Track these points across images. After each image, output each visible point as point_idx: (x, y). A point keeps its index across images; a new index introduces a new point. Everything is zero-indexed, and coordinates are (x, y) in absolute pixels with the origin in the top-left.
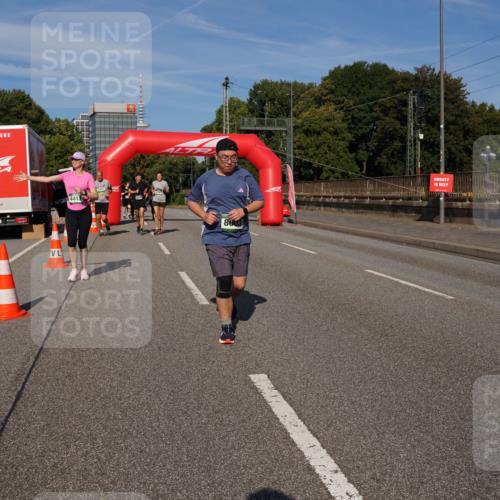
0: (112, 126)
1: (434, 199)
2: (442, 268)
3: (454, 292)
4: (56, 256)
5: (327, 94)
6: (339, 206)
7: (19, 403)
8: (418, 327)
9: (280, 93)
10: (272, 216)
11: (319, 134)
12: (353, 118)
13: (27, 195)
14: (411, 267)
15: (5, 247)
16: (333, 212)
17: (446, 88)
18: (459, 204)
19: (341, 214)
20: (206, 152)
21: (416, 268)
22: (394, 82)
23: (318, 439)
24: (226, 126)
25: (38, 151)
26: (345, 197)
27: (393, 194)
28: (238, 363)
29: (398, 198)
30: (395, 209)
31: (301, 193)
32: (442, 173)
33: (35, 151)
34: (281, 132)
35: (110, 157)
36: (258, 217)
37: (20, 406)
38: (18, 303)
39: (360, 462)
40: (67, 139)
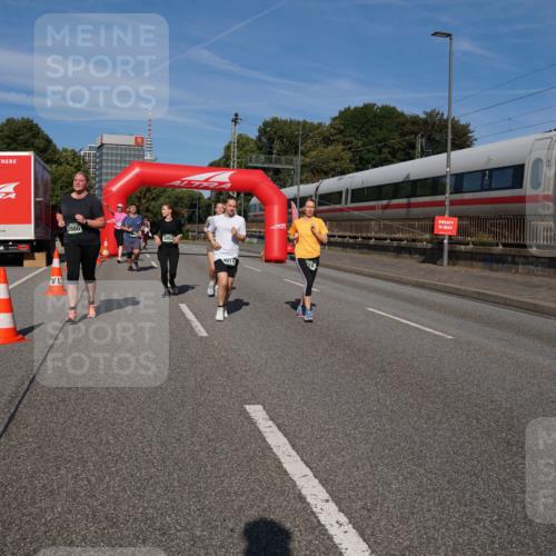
0: (119, 158)
1: (437, 242)
2: (442, 308)
3: (454, 331)
4: (56, 284)
5: (336, 134)
6: (344, 245)
7: (11, 425)
8: (416, 364)
9: (289, 131)
10: (276, 252)
12: (361, 159)
13: (30, 222)
14: (412, 307)
15: (5, 271)
16: (337, 252)
17: (454, 134)
18: (463, 247)
19: (344, 254)
20: (212, 186)
21: (417, 308)
22: (403, 125)
23: (311, 469)
24: (234, 161)
25: (43, 180)
26: (350, 237)
27: (397, 236)
28: (234, 394)
29: (403, 240)
30: (399, 251)
32: (447, 216)
33: (40, 178)
34: (289, 170)
35: (115, 188)
36: (262, 253)
37: (12, 427)
38: (15, 328)
39: (352, 493)
40: (73, 169)
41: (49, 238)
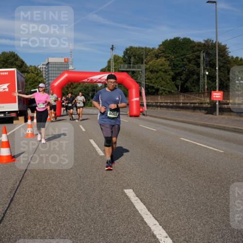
0: (57, 69)
1: (213, 104)
2: (217, 137)
3: (224, 148)
5: (161, 53)
6: (167, 107)
8: (206, 166)
9: (139, 52)
10: (135, 112)
11: (157, 72)
12: (174, 64)
13: (16, 102)
14: (202, 137)
15: (5, 128)
16: (164, 110)
17: (219, 50)
18: (226, 106)
19: (167, 111)
20: (102, 81)
21: (205, 137)
22: (194, 47)
23: (158, 221)
24: (112, 69)
25: (21, 81)
26: (170, 103)
27: (193, 101)
28: (119, 184)
29: (196, 103)
30: (195, 109)
31: (149, 101)
32: (217, 91)
34: (139, 71)
35: (56, 84)
36: (128, 113)
37: (12, 205)
38: (11, 155)
39: (178, 233)
40: (35, 75)
41: (25, 109)
